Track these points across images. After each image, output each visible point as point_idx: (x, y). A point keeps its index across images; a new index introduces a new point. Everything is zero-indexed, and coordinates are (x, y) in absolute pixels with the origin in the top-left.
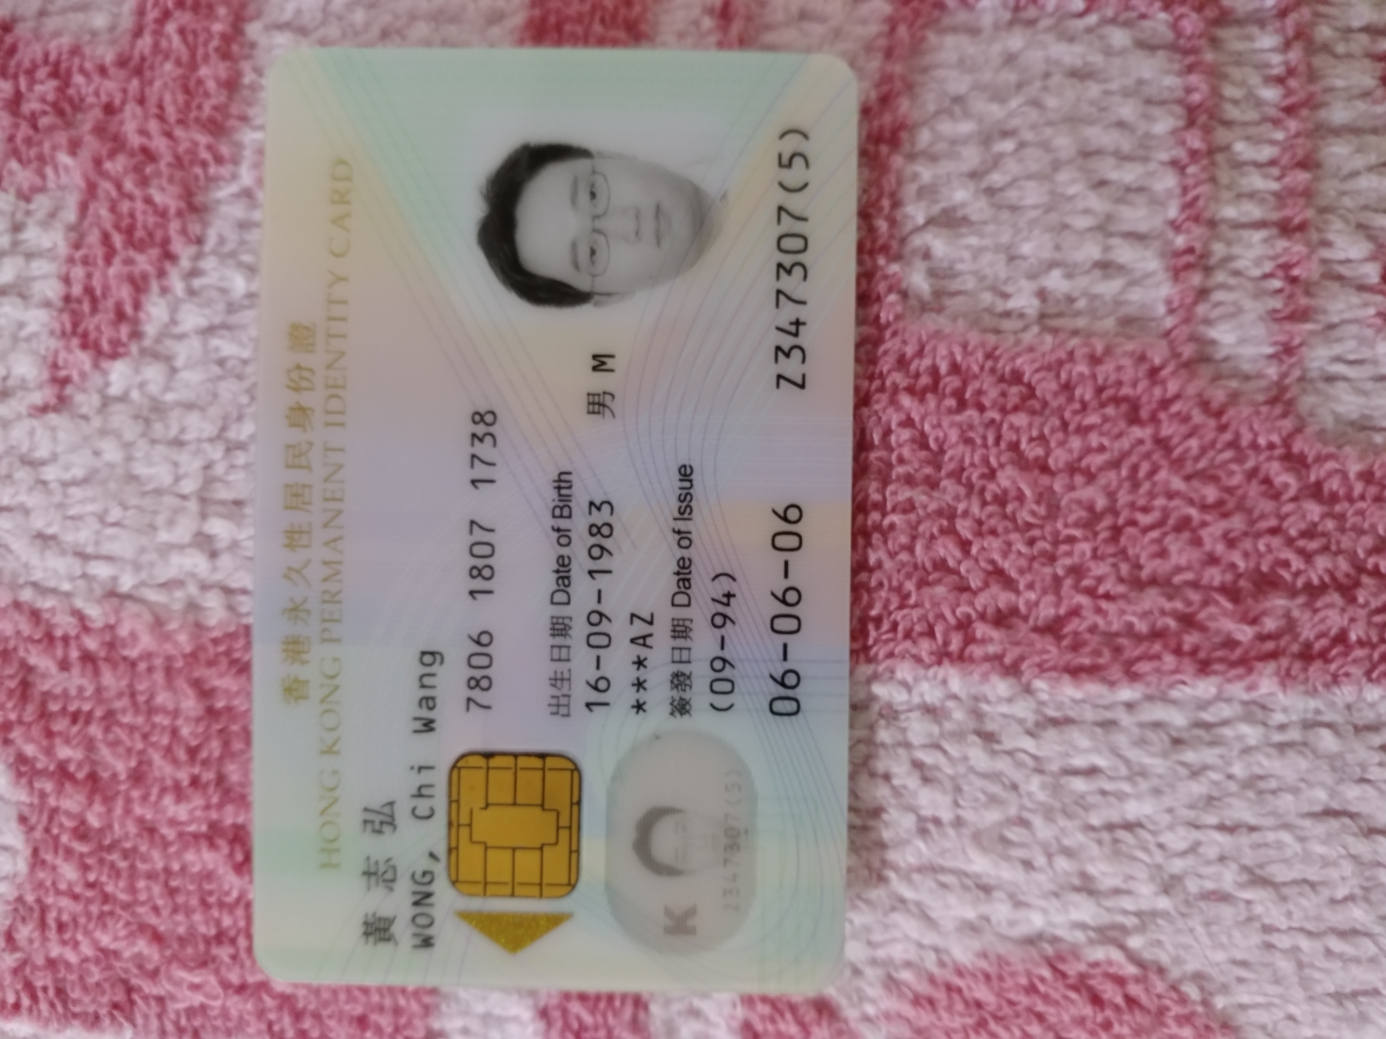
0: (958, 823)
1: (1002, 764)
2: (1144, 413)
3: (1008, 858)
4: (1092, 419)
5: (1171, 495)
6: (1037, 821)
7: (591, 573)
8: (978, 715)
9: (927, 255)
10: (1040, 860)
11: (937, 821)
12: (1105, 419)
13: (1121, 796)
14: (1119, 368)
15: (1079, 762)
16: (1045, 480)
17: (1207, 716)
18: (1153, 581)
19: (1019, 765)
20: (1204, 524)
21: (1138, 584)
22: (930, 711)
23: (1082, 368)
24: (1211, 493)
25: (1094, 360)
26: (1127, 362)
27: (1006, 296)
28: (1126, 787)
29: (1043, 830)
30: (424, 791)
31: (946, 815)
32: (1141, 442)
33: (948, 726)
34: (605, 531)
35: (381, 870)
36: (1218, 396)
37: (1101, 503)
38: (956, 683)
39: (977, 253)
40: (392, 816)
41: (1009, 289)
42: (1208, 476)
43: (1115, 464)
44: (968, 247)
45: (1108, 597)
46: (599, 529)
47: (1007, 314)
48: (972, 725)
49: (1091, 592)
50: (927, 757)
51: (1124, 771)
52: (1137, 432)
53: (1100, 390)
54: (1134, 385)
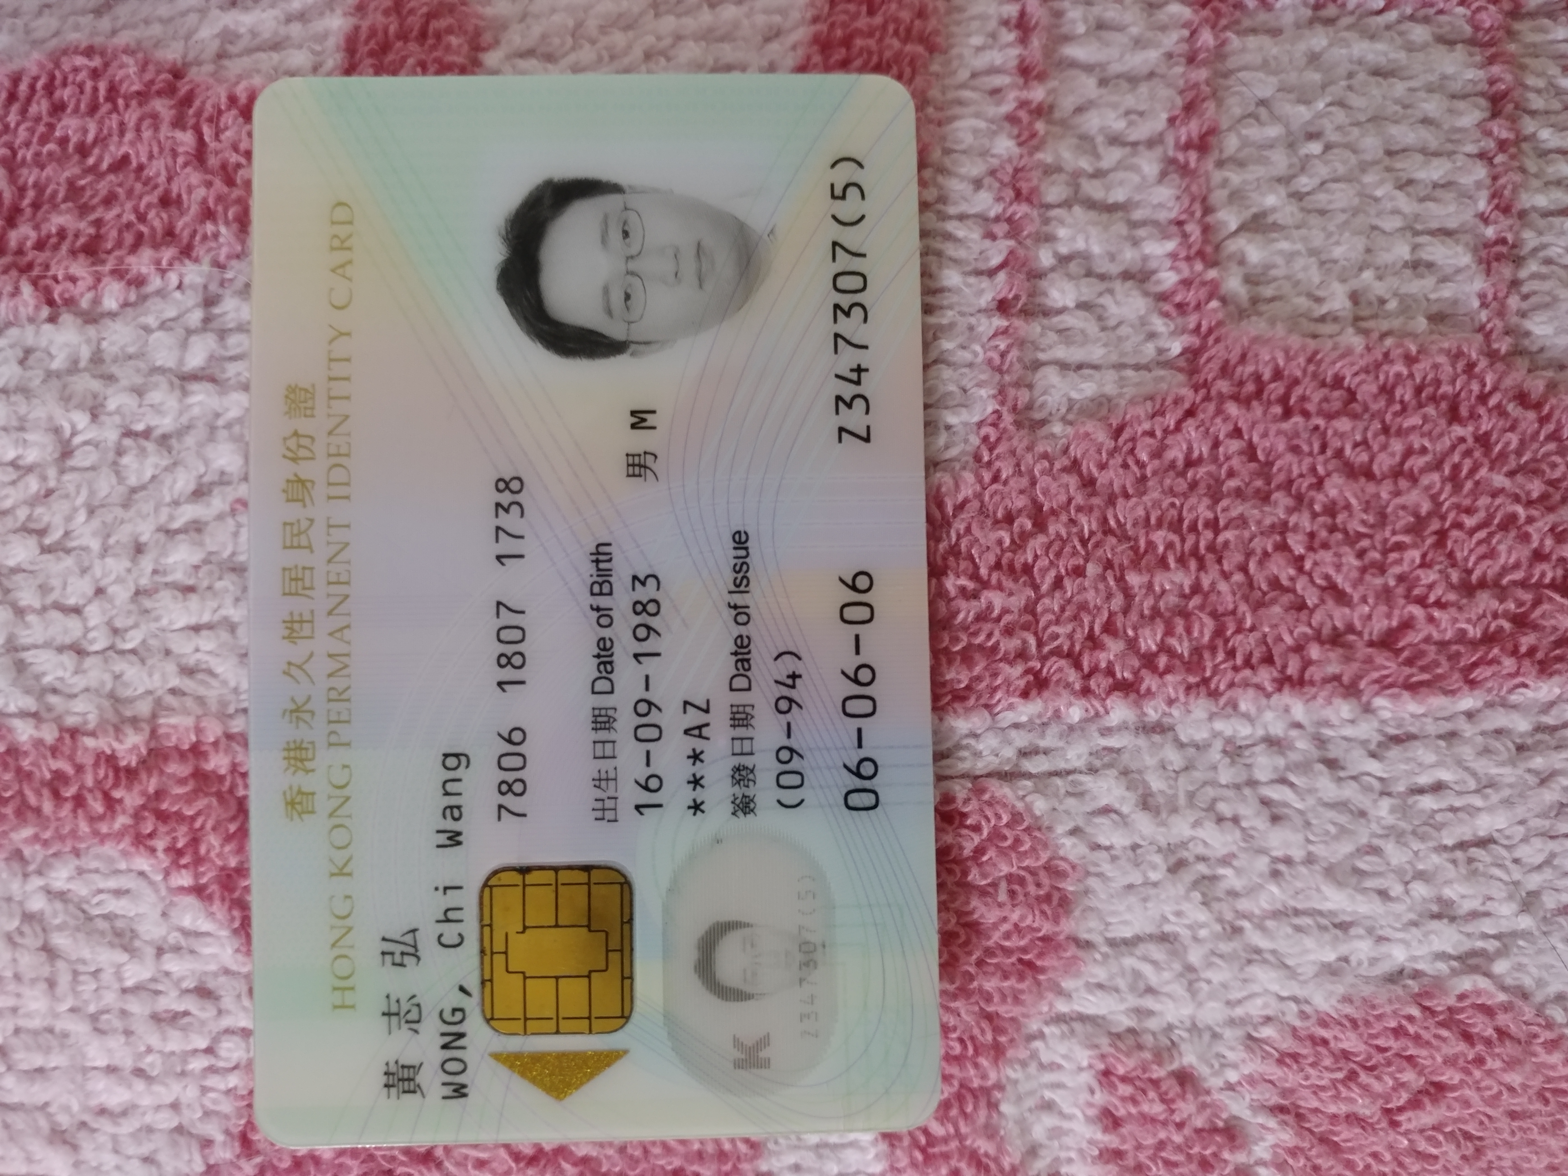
0: (1310, 860)
1: (1350, 791)
2: (1464, 411)
3: (1364, 891)
4: (1415, 420)
5: (1495, 494)
6: (1389, 847)
7: (636, 656)
8: (1321, 742)
9: (1242, 262)
10: (1397, 890)
11: (1288, 861)
12: (1425, 419)
13: (1472, 811)
14: (1436, 367)
15: (1424, 780)
16: (1371, 488)
17: (1549, 720)
18: (1482, 584)
19: (1368, 789)
20: (1530, 520)
21: (1468, 589)
22: (1273, 743)
23: (1400, 368)
24: (1536, 488)
25: (1410, 360)
26: (1442, 359)
27: (1319, 300)
28: (1478, 802)
29: (1396, 855)
30: (451, 915)
31: (1298, 854)
32: (1462, 440)
33: (1294, 757)
34: (651, 608)
35: (405, 1007)
36: (1537, 386)
37: (1425, 507)
38: (1299, 710)
39: (1290, 257)
40: (415, 947)
41: (1320, 293)
42: (1532, 470)
43: (1437, 466)
44: (1281, 252)
45: (1440, 604)
46: (644, 606)
47: (1322, 319)
48: (1316, 753)
49: (1421, 601)
50: (1276, 793)
51: (1472, 785)
52: (1458, 431)
53: (1418, 390)
54: (1453, 382)
